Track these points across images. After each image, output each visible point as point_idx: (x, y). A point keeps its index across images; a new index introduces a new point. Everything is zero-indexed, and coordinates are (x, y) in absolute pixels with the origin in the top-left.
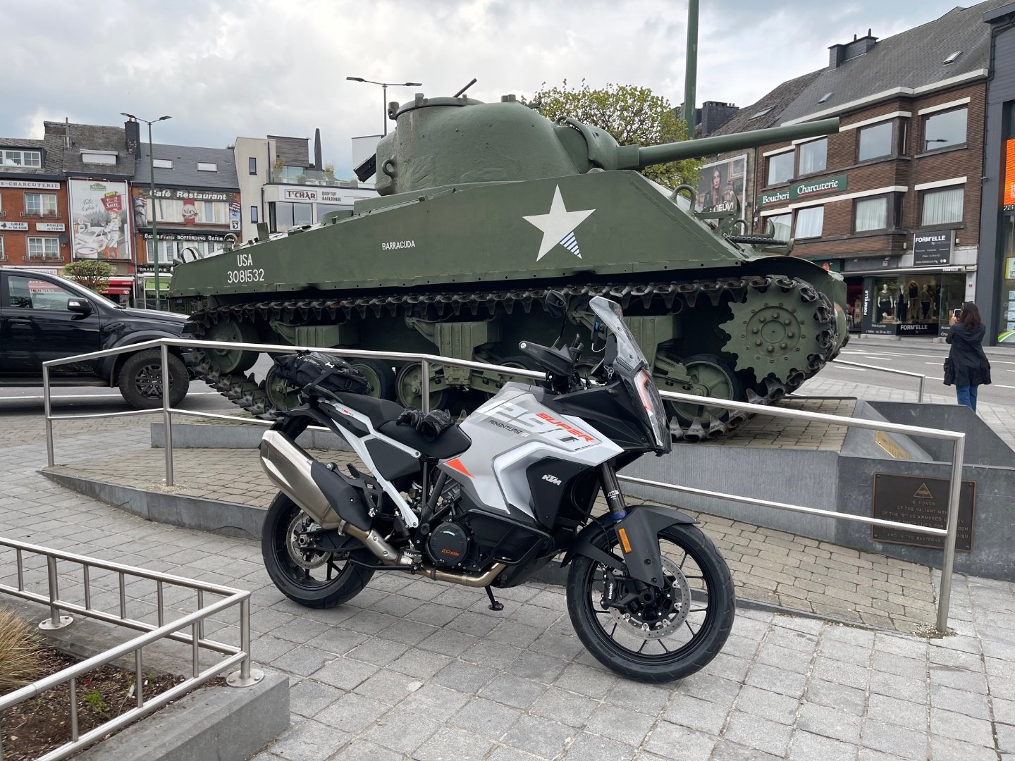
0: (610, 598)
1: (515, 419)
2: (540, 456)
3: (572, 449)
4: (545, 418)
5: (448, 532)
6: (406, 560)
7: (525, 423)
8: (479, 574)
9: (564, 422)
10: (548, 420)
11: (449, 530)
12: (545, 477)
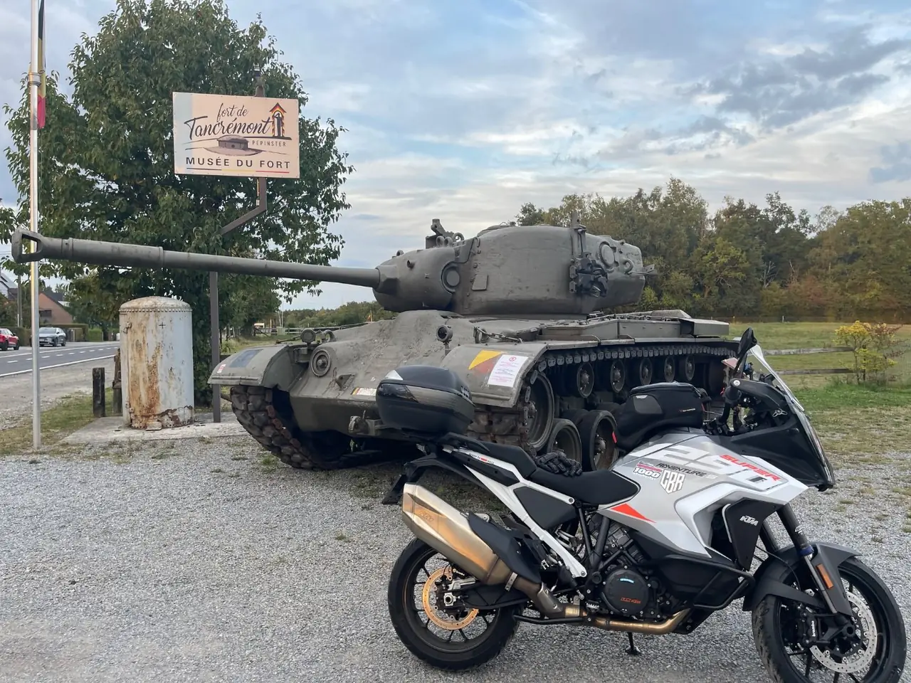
0: (814, 635)
1: (695, 461)
2: (736, 498)
3: (763, 489)
4: (729, 459)
5: (625, 580)
6: (571, 612)
7: (709, 465)
8: (661, 621)
9: (748, 463)
10: (733, 461)
11: (625, 577)
12: (743, 518)
